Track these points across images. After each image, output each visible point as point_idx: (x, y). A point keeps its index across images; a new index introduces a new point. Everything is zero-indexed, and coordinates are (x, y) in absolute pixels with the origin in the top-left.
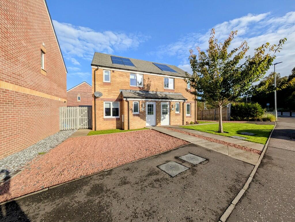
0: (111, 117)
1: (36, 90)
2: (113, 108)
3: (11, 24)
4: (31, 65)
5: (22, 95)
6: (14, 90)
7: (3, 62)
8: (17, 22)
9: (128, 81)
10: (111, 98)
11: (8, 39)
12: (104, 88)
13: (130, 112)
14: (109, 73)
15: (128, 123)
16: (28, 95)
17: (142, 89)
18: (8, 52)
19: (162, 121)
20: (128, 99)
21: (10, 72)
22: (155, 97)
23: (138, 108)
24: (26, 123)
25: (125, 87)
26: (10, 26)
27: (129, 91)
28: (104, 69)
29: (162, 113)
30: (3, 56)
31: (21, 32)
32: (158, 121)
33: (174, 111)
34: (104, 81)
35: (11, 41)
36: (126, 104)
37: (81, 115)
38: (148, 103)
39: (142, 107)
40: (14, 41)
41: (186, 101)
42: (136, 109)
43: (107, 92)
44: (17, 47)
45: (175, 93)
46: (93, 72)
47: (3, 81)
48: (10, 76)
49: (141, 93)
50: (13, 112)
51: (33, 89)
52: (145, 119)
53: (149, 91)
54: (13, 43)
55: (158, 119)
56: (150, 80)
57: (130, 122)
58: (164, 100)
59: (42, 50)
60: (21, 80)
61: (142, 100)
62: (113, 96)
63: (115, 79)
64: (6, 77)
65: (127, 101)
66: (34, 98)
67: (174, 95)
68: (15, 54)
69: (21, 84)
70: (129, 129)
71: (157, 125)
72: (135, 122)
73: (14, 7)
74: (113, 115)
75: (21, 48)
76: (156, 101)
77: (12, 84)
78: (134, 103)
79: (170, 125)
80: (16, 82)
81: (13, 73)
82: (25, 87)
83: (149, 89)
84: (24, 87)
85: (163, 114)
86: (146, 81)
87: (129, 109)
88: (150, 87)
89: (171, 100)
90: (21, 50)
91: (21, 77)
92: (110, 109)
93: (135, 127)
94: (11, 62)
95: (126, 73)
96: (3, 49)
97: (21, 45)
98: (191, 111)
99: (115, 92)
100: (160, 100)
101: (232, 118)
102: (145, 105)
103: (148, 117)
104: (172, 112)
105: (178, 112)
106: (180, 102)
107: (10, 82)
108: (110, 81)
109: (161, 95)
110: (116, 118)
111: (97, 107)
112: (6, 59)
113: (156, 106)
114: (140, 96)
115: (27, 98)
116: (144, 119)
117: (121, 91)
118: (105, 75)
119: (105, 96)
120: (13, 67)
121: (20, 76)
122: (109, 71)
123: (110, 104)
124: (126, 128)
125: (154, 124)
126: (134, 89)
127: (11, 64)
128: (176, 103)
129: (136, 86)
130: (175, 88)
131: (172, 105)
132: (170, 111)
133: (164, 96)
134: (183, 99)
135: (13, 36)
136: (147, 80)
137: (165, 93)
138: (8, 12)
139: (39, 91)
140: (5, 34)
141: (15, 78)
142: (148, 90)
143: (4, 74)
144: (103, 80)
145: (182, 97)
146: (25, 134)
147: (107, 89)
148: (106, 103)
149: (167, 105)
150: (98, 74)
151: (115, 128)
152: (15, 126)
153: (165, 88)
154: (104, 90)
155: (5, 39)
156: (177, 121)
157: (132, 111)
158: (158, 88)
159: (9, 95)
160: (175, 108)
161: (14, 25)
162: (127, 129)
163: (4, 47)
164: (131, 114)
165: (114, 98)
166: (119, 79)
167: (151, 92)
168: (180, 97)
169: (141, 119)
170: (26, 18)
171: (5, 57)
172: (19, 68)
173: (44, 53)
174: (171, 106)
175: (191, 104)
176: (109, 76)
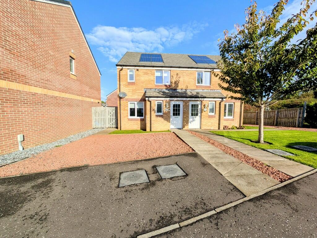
0: (136, 117)
1: (65, 93)
2: (137, 109)
3: (38, 38)
4: (60, 71)
5: (51, 97)
6: (43, 93)
7: (31, 71)
8: (44, 35)
9: (153, 79)
10: (135, 98)
11: (35, 51)
12: (129, 88)
13: (153, 112)
14: (133, 72)
15: (151, 124)
16: (57, 96)
17: (168, 87)
18: (36, 62)
19: (191, 123)
20: (150, 99)
21: (38, 78)
22: (183, 95)
23: (162, 108)
24: (55, 120)
25: (150, 86)
26: (37, 39)
27: (154, 90)
28: (128, 69)
29: (190, 114)
30: (31, 65)
31: (48, 43)
32: (185, 124)
33: (207, 112)
34: (129, 81)
35: (39, 52)
36: (148, 103)
37: (110, 115)
38: (173, 103)
39: (166, 107)
40: (41, 52)
41: (224, 100)
42: (159, 109)
43: (131, 92)
44: (44, 57)
45: (211, 90)
46: (118, 73)
47: (32, 86)
48: (38, 82)
49: (167, 91)
50: (42, 111)
51: (62, 92)
52: (170, 121)
53: (177, 88)
54: (40, 53)
55: (185, 121)
56: (179, 76)
57: (152, 123)
58: (193, 99)
59: (70, 57)
60: (50, 85)
61: (166, 99)
62: (138, 96)
63: (139, 78)
64: (35, 83)
65: (148, 100)
66: (63, 99)
67: (209, 93)
68: (43, 63)
69: (50, 88)
70: (151, 130)
71: (184, 128)
72: (158, 124)
73: (40, 22)
74: (138, 116)
75: (48, 57)
76: (183, 100)
77: (41, 89)
78: (157, 103)
79: (201, 128)
80: (44, 86)
81: (41, 79)
82: (54, 90)
83: (178, 87)
84: (52, 90)
85: (192, 115)
86: (174, 78)
87: (152, 110)
88: (179, 85)
89: (203, 99)
90: (48, 59)
91: (50, 82)
92: (134, 109)
93: (158, 129)
94: (39, 70)
95: (151, 71)
96: (31, 60)
97: (48, 54)
98: (234, 113)
99: (139, 91)
100: (189, 99)
101: (306, 123)
102: (169, 105)
103: (173, 118)
104: (203, 114)
105: (213, 114)
106: (215, 102)
107: (38, 86)
108: (134, 81)
109: (191, 93)
110: (140, 119)
111: (122, 107)
112: (34, 68)
113: (184, 106)
114: (165, 95)
115: (56, 99)
116: (168, 121)
117: (145, 90)
118: (130, 75)
119: (129, 96)
120: (41, 74)
121: (48, 81)
122: (133, 70)
123: (135, 103)
124: (148, 129)
125: (180, 127)
126: (160, 88)
127: (39, 72)
128: (210, 102)
129: (162, 84)
130: (211, 84)
131: (204, 105)
132: (201, 112)
133: (195, 94)
134: (220, 97)
135: (40, 48)
136: (175, 76)
137: (197, 90)
138: (34, 28)
139: (69, 93)
140: (32, 47)
141: (44, 83)
142: (175, 88)
143: (32, 80)
144: (127, 80)
145: (220, 95)
146: (54, 129)
147: (131, 88)
148: (130, 103)
149: (198, 105)
150: (123, 74)
151: (139, 129)
152: (45, 123)
153: (197, 85)
154: (128, 90)
155: (33, 51)
156: (211, 124)
157: (155, 111)
158: (189, 86)
159: (38, 97)
160: (209, 108)
161: (41, 38)
162: (149, 131)
163: (32, 58)
164: (154, 114)
165: (138, 98)
166: (144, 78)
167: (179, 90)
168: (216, 95)
169: (165, 121)
170: (53, 30)
171: (33, 66)
172: (47, 75)
173: (74, 59)
174: (203, 107)
175: (234, 103)
176: (133, 75)
